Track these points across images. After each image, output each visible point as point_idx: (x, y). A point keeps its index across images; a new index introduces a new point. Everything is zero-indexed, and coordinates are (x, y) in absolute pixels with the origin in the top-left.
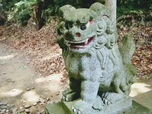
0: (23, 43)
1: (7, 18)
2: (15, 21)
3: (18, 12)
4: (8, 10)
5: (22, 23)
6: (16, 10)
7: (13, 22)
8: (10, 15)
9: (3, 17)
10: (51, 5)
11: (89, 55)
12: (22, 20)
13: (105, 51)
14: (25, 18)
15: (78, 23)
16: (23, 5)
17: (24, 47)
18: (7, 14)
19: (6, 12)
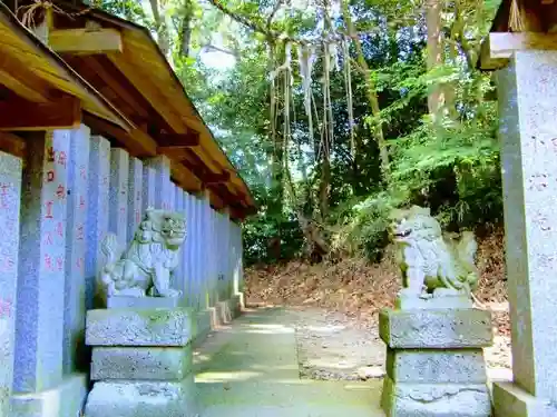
0: (369, 302)
1: (330, 243)
2: (350, 251)
3: (360, 226)
4: (333, 223)
5: (370, 257)
6: (355, 221)
7: (347, 254)
8: (337, 237)
9: (321, 242)
10: (447, 204)
11: (409, 245)
12: (370, 246)
13: (423, 243)
14: (379, 241)
15: (395, 220)
16: (375, 207)
17: (370, 311)
18: (332, 233)
19: (329, 228)
